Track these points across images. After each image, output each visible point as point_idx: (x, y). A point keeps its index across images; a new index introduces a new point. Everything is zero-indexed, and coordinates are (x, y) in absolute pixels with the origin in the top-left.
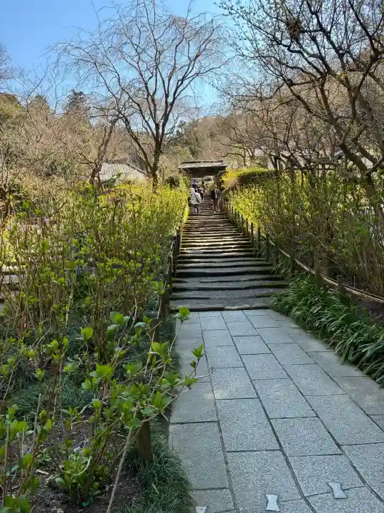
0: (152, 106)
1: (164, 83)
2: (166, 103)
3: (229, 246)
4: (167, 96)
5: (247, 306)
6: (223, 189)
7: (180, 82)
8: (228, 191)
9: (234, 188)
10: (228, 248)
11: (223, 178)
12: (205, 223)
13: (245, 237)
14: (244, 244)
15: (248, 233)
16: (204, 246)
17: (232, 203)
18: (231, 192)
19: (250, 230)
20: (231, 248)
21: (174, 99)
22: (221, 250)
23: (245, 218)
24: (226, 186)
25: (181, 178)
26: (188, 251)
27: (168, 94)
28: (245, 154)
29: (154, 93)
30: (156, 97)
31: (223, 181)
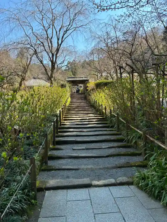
0: (50, 45)
1: (57, 33)
2: (58, 43)
3: (92, 120)
4: (58, 39)
5: (113, 181)
6: (88, 90)
7: (65, 32)
8: (90, 91)
9: (93, 90)
10: (92, 121)
11: (88, 85)
12: (78, 106)
13: (101, 114)
14: (101, 119)
15: (103, 112)
16: (77, 120)
17: (93, 96)
18: (92, 91)
19: (104, 111)
20: (93, 121)
21: (62, 42)
22: (87, 123)
23: (100, 104)
24: (89, 89)
25: (68, 85)
26: (67, 123)
27: (59, 38)
28: (98, 75)
29: (51, 38)
30: (52, 40)
31: (87, 86)
